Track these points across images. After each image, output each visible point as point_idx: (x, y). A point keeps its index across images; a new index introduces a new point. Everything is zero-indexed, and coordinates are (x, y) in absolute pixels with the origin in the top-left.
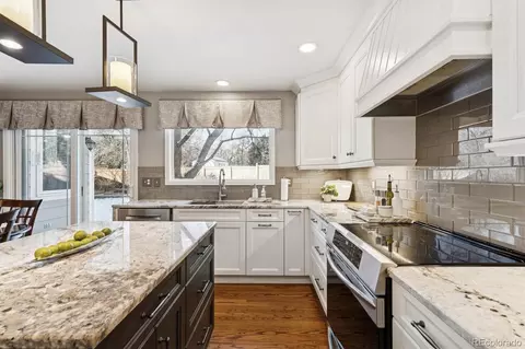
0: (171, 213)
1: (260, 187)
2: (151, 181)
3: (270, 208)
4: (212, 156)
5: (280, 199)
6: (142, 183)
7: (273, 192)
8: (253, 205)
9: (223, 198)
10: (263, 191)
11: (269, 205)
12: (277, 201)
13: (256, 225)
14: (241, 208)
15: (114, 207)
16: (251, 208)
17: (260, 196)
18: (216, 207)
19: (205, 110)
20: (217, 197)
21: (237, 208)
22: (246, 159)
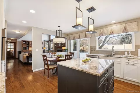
0: (99, 57)
1: (128, 52)
2: (93, 49)
3: (133, 59)
4: (107, 42)
5: (138, 56)
6: (91, 50)
7: (135, 53)
8: (126, 57)
9: (113, 54)
10: (130, 53)
11: (133, 58)
12: (137, 57)
13: (128, 63)
14: (121, 58)
15: (86, 55)
16: (125, 58)
17: (128, 54)
18: (112, 57)
19: (107, 30)
20: (111, 54)
21: (119, 57)
22: (119, 42)
